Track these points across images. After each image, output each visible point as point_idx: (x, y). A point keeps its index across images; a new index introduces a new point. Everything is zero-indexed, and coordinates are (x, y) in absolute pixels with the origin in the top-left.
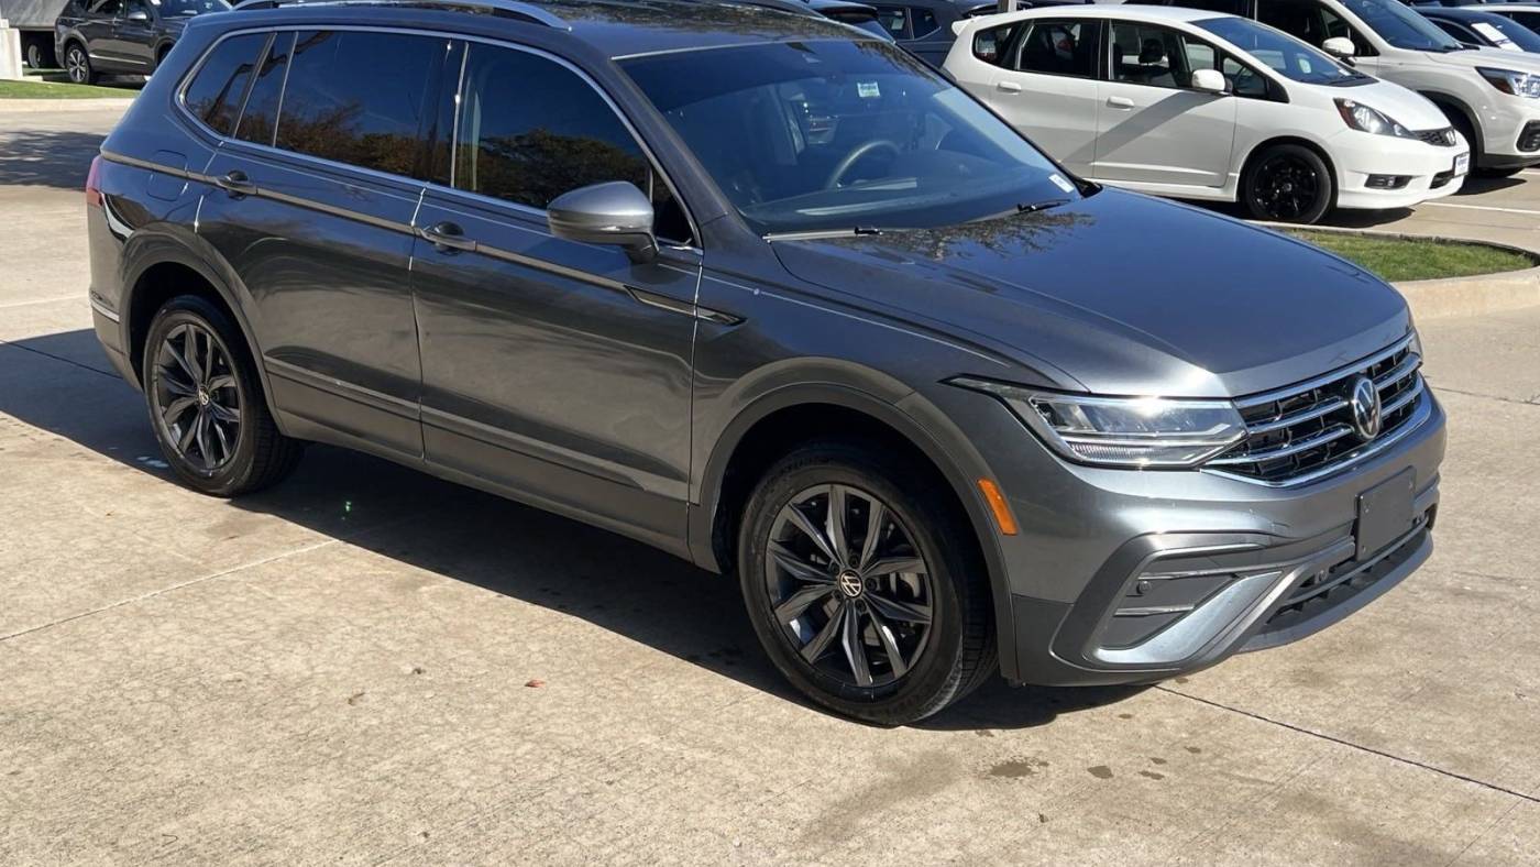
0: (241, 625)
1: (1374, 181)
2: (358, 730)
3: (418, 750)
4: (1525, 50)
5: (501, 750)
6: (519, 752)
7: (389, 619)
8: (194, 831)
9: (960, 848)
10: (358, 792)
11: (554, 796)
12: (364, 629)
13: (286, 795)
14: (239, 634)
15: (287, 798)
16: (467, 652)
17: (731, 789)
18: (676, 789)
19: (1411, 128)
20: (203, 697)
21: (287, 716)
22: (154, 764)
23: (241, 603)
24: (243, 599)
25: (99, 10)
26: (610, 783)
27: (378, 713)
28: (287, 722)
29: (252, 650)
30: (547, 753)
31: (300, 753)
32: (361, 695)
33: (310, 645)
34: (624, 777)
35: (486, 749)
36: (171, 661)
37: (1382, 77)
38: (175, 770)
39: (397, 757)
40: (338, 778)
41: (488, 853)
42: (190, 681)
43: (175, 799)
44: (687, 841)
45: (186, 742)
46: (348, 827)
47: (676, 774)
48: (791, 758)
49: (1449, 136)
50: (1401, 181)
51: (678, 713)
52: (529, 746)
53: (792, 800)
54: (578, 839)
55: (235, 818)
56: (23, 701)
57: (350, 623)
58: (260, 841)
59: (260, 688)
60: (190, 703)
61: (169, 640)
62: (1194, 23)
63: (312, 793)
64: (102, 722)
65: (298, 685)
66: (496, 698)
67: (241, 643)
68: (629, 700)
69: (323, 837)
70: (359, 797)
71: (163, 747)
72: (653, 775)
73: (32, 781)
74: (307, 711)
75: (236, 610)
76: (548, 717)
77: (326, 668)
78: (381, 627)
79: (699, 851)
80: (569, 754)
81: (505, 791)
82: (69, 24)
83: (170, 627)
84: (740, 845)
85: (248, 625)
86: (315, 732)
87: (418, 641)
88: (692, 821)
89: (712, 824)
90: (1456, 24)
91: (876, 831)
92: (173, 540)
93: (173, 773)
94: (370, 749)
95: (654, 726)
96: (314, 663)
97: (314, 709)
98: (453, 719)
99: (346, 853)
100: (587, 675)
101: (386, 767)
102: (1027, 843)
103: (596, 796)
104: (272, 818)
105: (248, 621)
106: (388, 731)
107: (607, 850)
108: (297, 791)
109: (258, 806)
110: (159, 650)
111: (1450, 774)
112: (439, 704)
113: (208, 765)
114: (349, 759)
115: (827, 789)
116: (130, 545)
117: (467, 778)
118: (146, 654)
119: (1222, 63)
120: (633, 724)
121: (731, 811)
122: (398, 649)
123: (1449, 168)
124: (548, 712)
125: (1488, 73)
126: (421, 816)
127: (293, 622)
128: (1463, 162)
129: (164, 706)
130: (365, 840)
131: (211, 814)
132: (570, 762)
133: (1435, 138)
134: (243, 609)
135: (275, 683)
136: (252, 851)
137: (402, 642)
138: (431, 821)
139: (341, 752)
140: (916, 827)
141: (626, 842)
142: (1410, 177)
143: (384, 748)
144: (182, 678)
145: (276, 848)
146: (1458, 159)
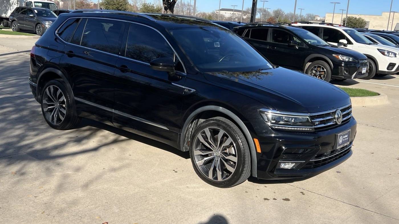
25: (21, 13)
30: (136, 187)
41: (122, 207)
81: (126, 195)
86: (81, 180)
87: (105, 162)
94: (94, 184)
99: (89, 205)
125: (381, 51)
126: (106, 199)
130: (93, 203)
143: (97, 184)
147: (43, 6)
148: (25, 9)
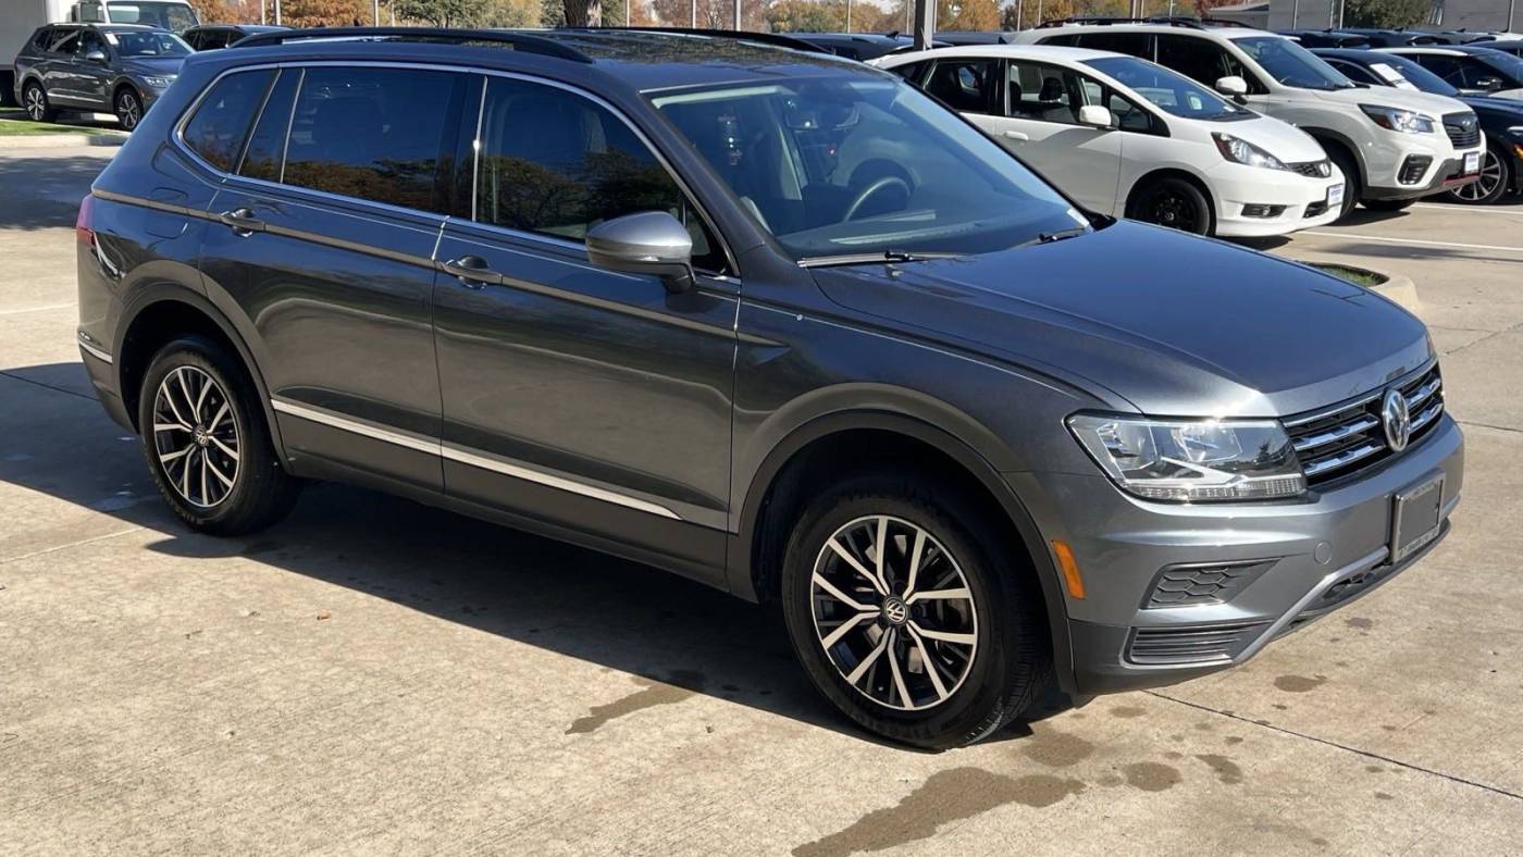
0: (103, 580)
1: (1250, 210)
2: (191, 658)
3: (240, 673)
4: (1422, 90)
5: (312, 673)
6: (328, 673)
7: (237, 574)
8: (34, 731)
9: (688, 739)
11: (350, 706)
12: (213, 582)
13: (118, 705)
14: (100, 587)
15: (118, 708)
16: (302, 600)
17: (507, 700)
18: (457, 700)
19: (1284, 160)
20: (60, 634)
21: (131, 648)
23: (107, 563)
24: (109, 560)
25: (60, 49)
26: (401, 696)
27: (211, 645)
28: (130, 652)
29: (109, 598)
30: (351, 674)
31: (137, 674)
32: (200, 632)
33: (162, 595)
34: (415, 691)
35: (298, 671)
36: (36, 607)
37: (1267, 114)
38: (24, 688)
39: (221, 678)
40: (166, 693)
41: (282, 746)
42: (49, 622)
43: (20, 709)
44: (457, 737)
45: (39, 668)
46: (166, 728)
47: (461, 689)
48: (565, 677)
49: (1323, 168)
50: (1276, 210)
51: (475, 645)
52: (335, 670)
53: (557, 706)
54: (363, 736)
55: (71, 722)
57: (201, 578)
58: (89, 738)
59: (111, 627)
60: (47, 639)
61: (37, 591)
62: (1084, 62)
63: (140, 705)
65: (145, 625)
66: (318, 634)
67: (101, 593)
68: (435, 636)
69: (144, 735)
70: (181, 707)
72: (441, 689)
74: (150, 644)
75: (101, 568)
76: (360, 648)
77: (172, 612)
78: (227, 581)
79: (464, 744)
80: (373, 674)
81: (308, 702)
82: (28, 63)
83: (41, 581)
84: (502, 739)
85: (110, 580)
86: (153, 659)
87: (259, 591)
88: (464, 722)
89: (481, 724)
90: (1353, 64)
91: (621, 728)
92: (55, 514)
93: (23, 689)
94: (198, 672)
95: (452, 654)
96: (162, 608)
97: (156, 642)
98: (276, 650)
99: (161, 746)
100: (403, 617)
101: (209, 685)
102: (747, 735)
103: (387, 705)
104: (103, 722)
105: (110, 577)
106: (217, 658)
107: (385, 744)
108: (128, 703)
109: (92, 714)
110: (27, 598)
112: (266, 639)
113: (54, 685)
114: (178, 679)
115: (588, 698)
116: (14, 517)
117: (277, 692)
118: (15, 601)
119: (1109, 99)
120: (434, 652)
121: (501, 714)
122: (239, 597)
123: (1323, 198)
124: (361, 644)
125: (1370, 110)
126: (232, 719)
127: (150, 577)
128: (1337, 192)
129: (24, 641)
130: (178, 737)
131: (51, 719)
132: (370, 681)
133: (1309, 169)
134: (107, 567)
135: (125, 623)
136: (80, 745)
137: (244, 592)
138: (238, 724)
139: (172, 674)
140: (656, 724)
141: (404, 737)
142: (1285, 207)
143: (210, 672)
144: (44, 620)
145: (101, 743)
146: (1331, 190)
147: (144, 18)
148: (74, 31)
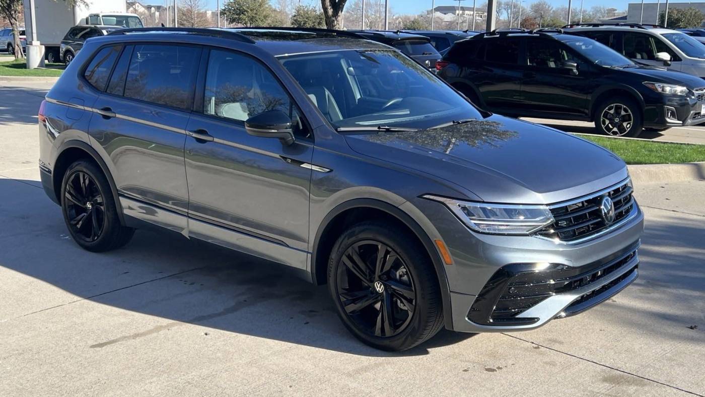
10: (176, 388)
22: (84, 374)
56: (27, 345)
64: (62, 355)
71: (89, 366)
73: (28, 381)
111: (682, 390)
